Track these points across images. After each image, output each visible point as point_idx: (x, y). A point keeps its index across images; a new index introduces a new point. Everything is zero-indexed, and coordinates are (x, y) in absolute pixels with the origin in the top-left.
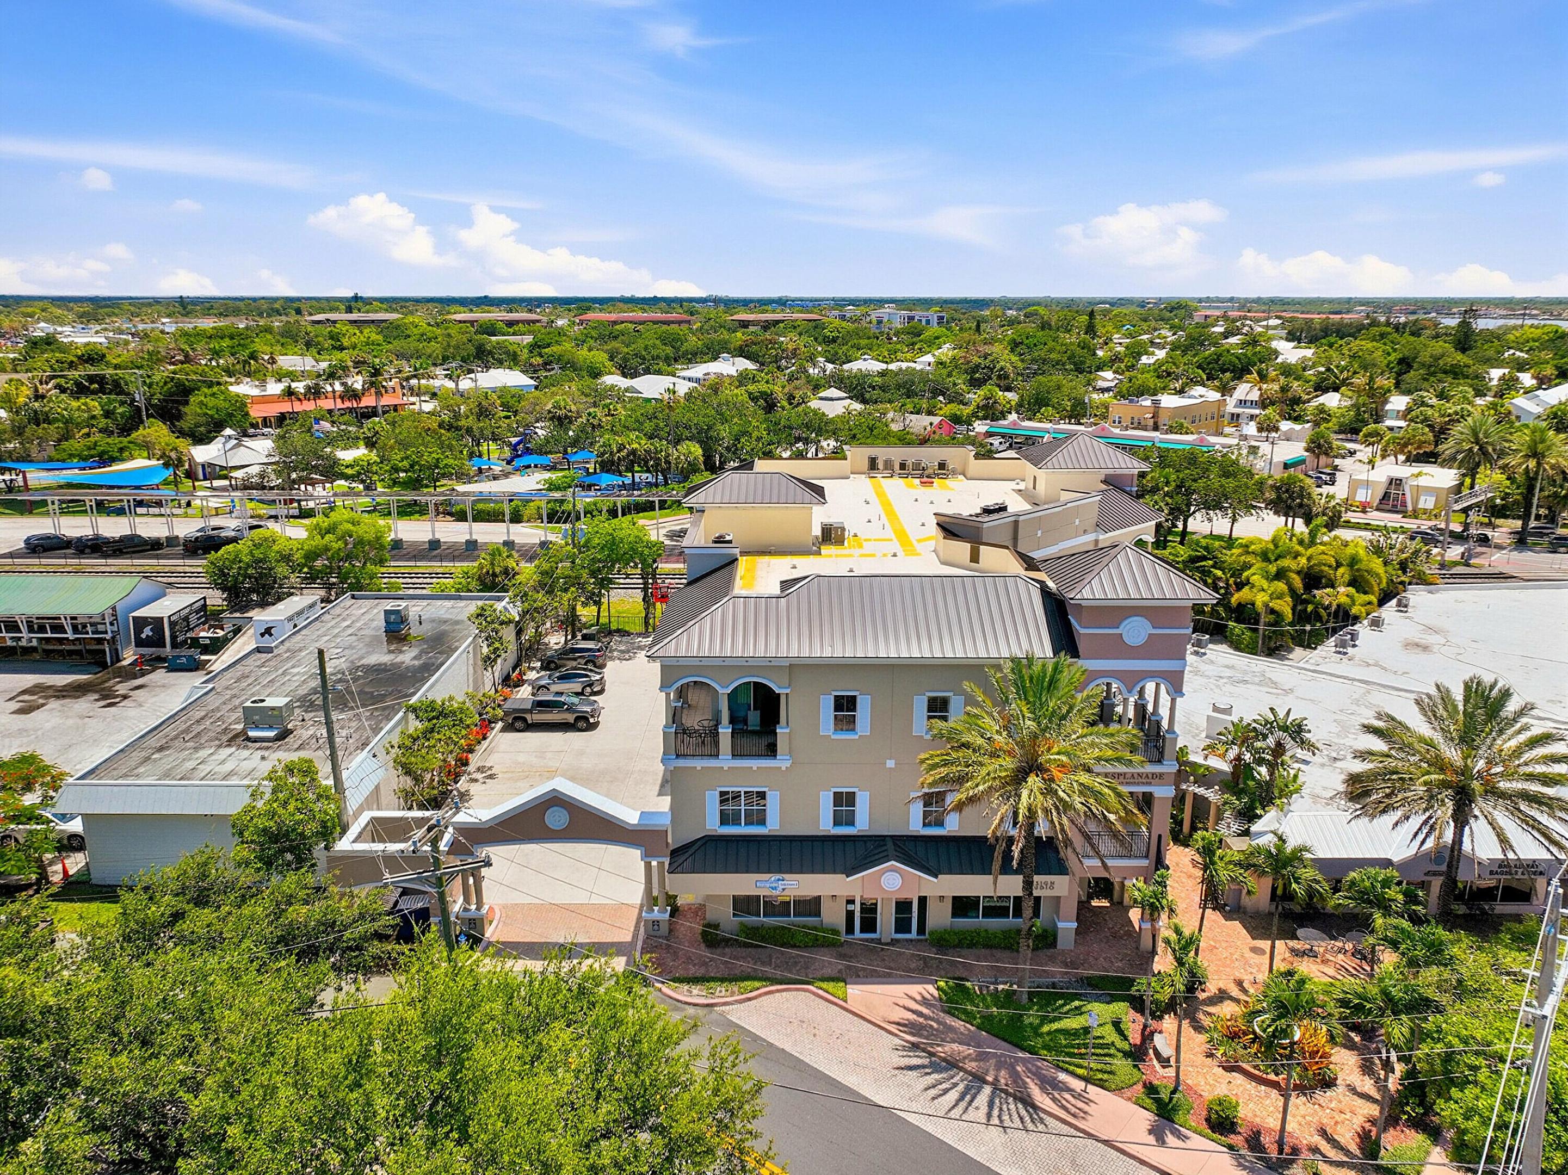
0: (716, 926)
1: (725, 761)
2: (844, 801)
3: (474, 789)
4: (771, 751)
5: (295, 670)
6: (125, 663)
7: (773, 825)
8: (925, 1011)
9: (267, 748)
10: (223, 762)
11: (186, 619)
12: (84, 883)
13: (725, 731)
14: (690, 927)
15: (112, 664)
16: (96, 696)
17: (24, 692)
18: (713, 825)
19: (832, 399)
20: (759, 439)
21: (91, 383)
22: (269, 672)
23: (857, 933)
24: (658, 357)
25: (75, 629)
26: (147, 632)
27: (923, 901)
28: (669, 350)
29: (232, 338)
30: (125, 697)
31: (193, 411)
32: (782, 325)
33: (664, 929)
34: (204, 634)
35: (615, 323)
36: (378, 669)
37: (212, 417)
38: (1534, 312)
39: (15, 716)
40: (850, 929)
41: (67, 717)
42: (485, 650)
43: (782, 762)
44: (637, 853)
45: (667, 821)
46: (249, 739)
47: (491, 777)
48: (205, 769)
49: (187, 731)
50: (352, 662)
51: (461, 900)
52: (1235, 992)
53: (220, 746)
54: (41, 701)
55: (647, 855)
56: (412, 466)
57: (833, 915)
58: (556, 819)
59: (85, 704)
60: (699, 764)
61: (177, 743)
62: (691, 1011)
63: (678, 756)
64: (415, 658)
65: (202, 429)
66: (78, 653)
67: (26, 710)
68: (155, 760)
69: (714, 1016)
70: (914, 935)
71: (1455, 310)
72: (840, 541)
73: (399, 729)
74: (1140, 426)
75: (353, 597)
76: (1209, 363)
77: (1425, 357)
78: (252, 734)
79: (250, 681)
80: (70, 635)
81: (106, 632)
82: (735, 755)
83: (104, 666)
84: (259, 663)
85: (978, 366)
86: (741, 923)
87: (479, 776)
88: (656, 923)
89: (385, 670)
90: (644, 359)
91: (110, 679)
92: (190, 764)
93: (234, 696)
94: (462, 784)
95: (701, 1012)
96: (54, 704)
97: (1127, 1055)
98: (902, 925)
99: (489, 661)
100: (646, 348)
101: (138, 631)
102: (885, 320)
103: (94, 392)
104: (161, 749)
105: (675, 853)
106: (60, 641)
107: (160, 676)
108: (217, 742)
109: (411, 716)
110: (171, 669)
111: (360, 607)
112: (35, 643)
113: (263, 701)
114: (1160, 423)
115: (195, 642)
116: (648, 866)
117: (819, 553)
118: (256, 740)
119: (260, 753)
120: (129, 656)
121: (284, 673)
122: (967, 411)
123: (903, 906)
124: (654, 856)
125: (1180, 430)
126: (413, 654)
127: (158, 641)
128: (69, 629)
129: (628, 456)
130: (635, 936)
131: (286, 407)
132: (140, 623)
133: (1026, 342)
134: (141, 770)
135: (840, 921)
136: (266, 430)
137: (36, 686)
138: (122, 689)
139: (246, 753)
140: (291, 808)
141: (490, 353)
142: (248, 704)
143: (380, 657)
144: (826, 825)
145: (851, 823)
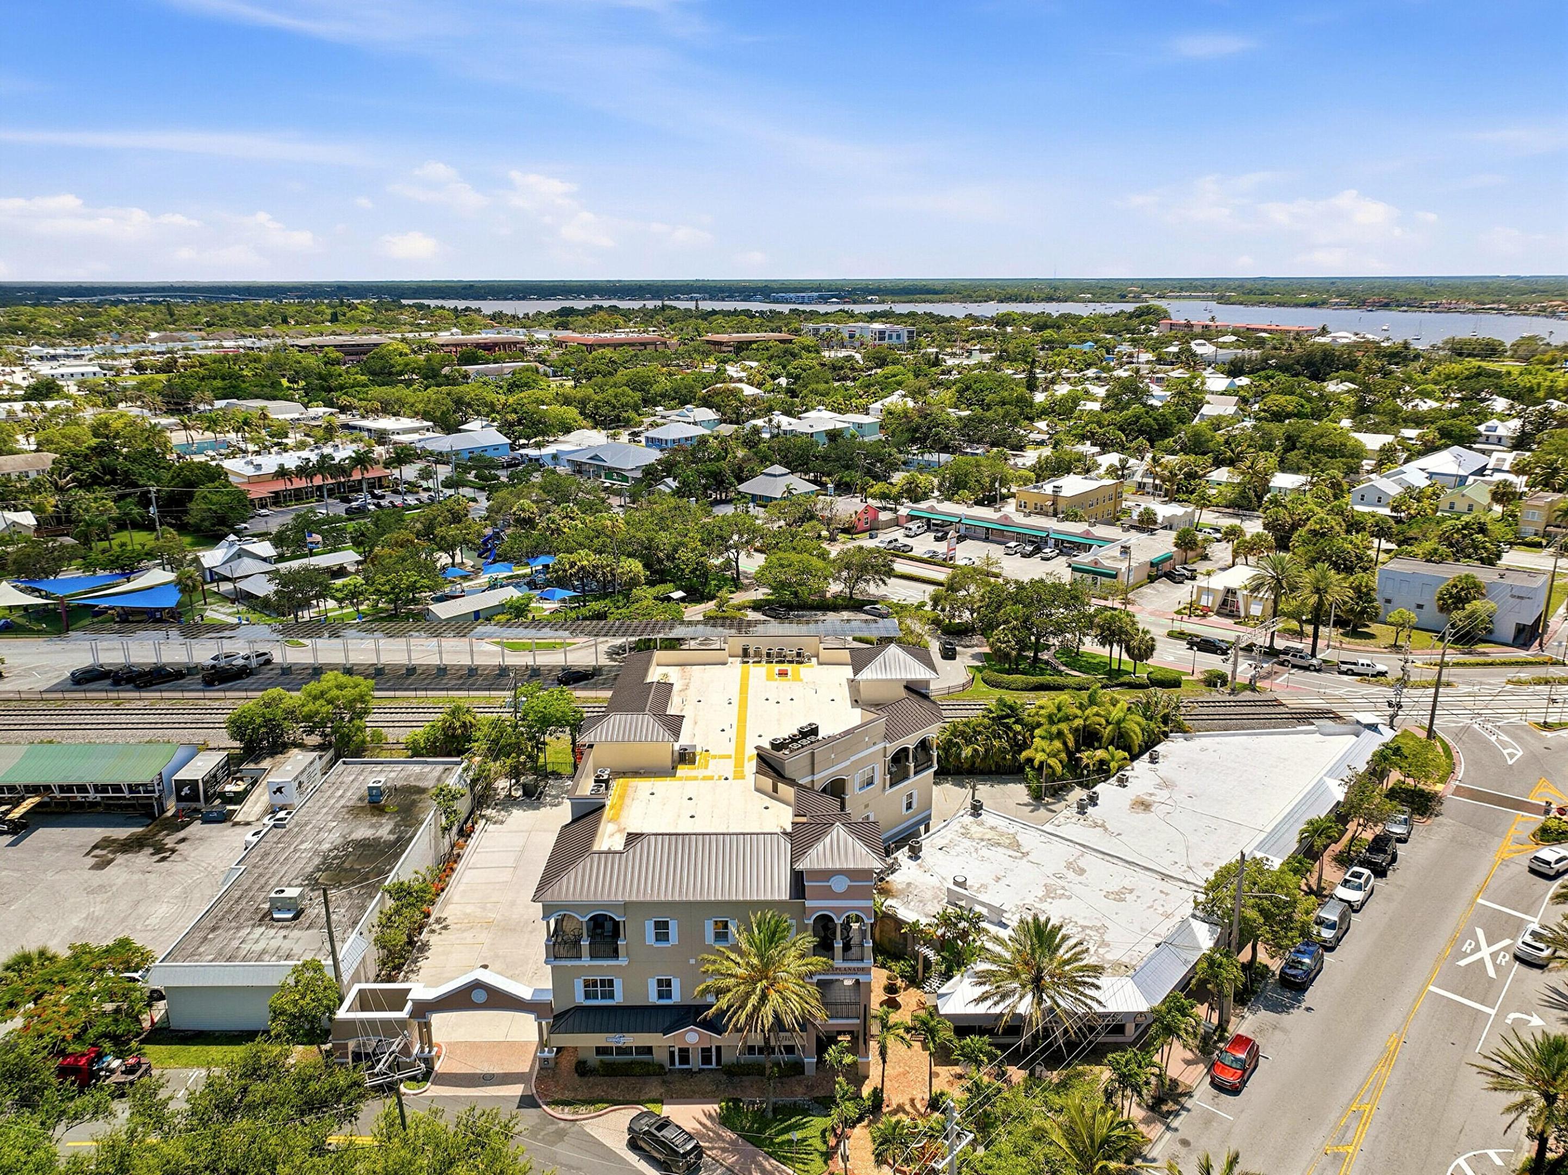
0: (585, 1062)
1: (586, 961)
2: (664, 987)
3: (434, 939)
4: (615, 954)
5: (303, 847)
6: (169, 814)
7: (619, 999)
8: (708, 1123)
9: (287, 927)
10: (257, 941)
11: (215, 776)
12: (165, 1029)
13: (585, 943)
14: (567, 1063)
15: (160, 815)
16: (151, 850)
17: (95, 847)
18: (580, 999)
19: (775, 476)
20: (693, 550)
21: (105, 474)
22: (284, 849)
23: (677, 1065)
24: (627, 405)
25: (131, 791)
26: (186, 791)
27: (719, 1049)
28: (638, 395)
29: (223, 379)
30: (173, 851)
31: (196, 510)
32: (754, 346)
33: (552, 1064)
34: (230, 788)
35: (591, 347)
36: (363, 845)
37: (215, 512)
38: (1503, 306)
39: (92, 872)
40: (672, 1062)
41: (133, 873)
42: (444, 821)
43: (622, 962)
44: (532, 1017)
45: (551, 998)
46: (273, 919)
47: (445, 928)
48: (245, 947)
49: (230, 911)
50: (344, 837)
51: (418, 1046)
52: (908, 1108)
53: (253, 926)
54: (111, 856)
55: (538, 1018)
56: (393, 589)
57: (660, 1056)
58: (479, 996)
59: (143, 858)
60: (569, 963)
61: (224, 923)
62: (562, 1124)
63: (556, 958)
64: (391, 832)
65: (207, 523)
66: (132, 806)
67: (102, 864)
68: (211, 940)
69: (575, 1129)
70: (714, 1066)
71: (1426, 303)
72: (693, 762)
73: (378, 909)
74: (1041, 512)
75: (344, 763)
76: (1129, 424)
77: (1306, 438)
78: (275, 916)
79: (271, 857)
80: (126, 794)
81: (153, 792)
82: (592, 957)
83: (154, 818)
84: (275, 839)
85: (919, 425)
86: (601, 1061)
87: (436, 927)
88: (546, 1060)
89: (369, 846)
90: (614, 407)
91: (160, 832)
92: (235, 943)
93: (260, 875)
94: (424, 936)
95: (568, 1125)
96: (121, 859)
97: (822, 1154)
98: (706, 1059)
99: (445, 830)
100: (616, 396)
101: (178, 791)
102: (857, 335)
103: (107, 484)
104: (214, 929)
105: (557, 1017)
106: (119, 798)
107: (196, 828)
108: (252, 922)
109: (387, 896)
110: (205, 821)
111: (349, 774)
112: (99, 799)
113: (283, 891)
114: (1059, 510)
115: (222, 795)
116: (540, 1025)
117: (673, 775)
118: (278, 920)
119: (283, 932)
120: (171, 808)
121: (295, 850)
122: (895, 491)
123: (706, 1052)
124: (544, 1018)
125: (1075, 518)
126: (389, 827)
127: (194, 797)
128: (126, 790)
129: (578, 571)
130: (532, 1067)
131: (280, 486)
132: (180, 784)
133: (974, 387)
134: (201, 949)
135: (665, 1058)
136: (263, 511)
137: (105, 840)
138: (170, 841)
139: (273, 932)
140: (308, 999)
141: (469, 405)
142: (273, 895)
143: (363, 832)
144: (653, 998)
145: (670, 997)
